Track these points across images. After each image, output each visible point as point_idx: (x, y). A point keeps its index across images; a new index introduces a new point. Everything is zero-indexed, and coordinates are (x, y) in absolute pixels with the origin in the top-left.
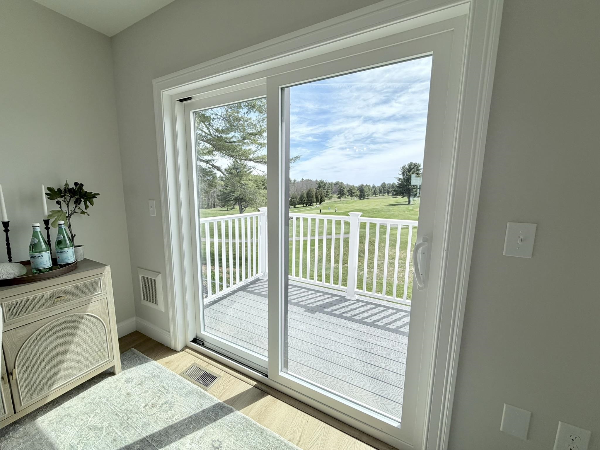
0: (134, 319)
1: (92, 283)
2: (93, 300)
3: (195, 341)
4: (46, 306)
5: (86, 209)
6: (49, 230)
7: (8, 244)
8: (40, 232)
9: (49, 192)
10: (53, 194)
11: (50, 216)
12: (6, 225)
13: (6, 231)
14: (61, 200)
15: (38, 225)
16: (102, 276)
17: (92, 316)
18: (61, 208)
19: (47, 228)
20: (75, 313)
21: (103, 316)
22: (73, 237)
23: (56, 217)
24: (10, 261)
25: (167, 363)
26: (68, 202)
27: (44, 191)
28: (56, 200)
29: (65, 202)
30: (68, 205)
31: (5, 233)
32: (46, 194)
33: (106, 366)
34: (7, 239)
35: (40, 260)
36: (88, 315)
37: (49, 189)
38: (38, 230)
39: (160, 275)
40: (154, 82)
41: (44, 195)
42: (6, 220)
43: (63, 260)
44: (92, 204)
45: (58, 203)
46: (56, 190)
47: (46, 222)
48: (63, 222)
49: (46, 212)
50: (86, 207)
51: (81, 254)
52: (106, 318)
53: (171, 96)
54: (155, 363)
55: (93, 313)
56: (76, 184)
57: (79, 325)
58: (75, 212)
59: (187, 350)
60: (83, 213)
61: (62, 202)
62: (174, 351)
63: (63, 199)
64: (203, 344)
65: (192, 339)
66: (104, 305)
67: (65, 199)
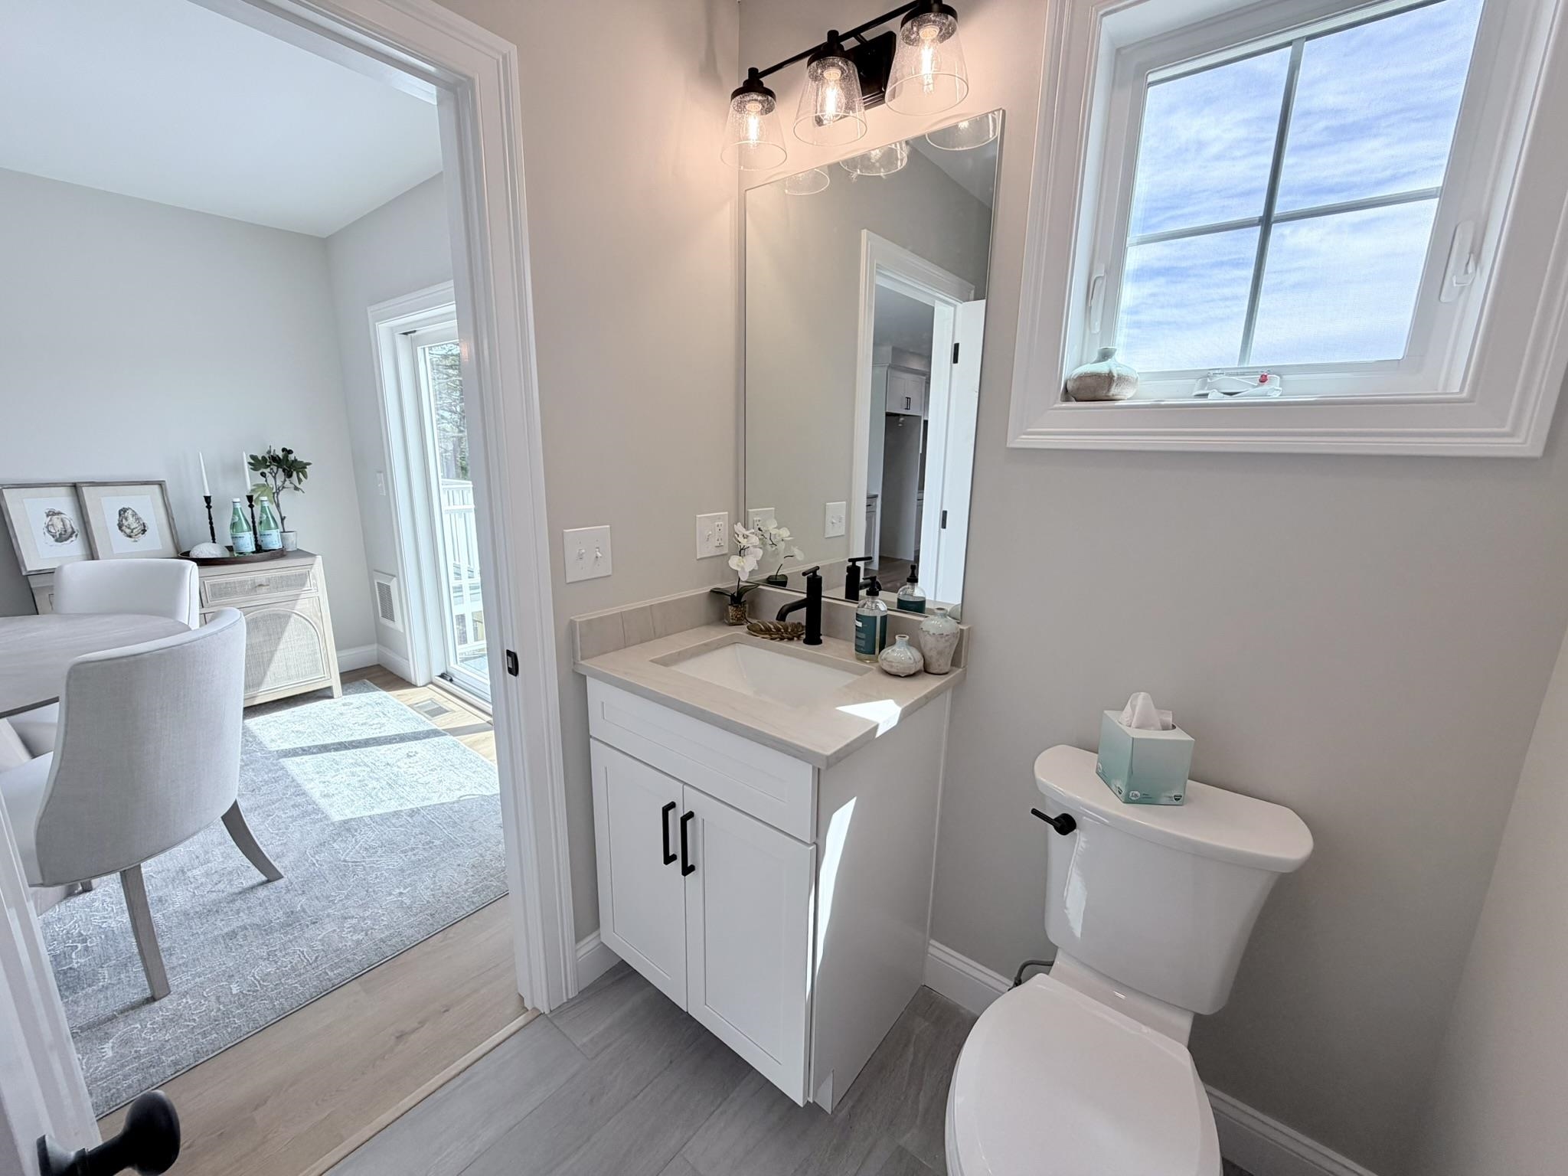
0: (375, 646)
1: (299, 575)
2: (302, 596)
3: (442, 676)
4: (247, 593)
5: (300, 484)
6: (254, 509)
7: (211, 523)
8: (241, 509)
9: (252, 462)
10: (257, 463)
11: (253, 490)
12: (208, 499)
13: (209, 507)
14: (267, 471)
15: (238, 500)
16: (311, 568)
17: (301, 616)
18: (266, 481)
19: (251, 506)
20: (280, 609)
21: (315, 619)
22: (283, 519)
23: (259, 493)
24: (214, 542)
25: (399, 695)
26: (275, 474)
27: (246, 459)
28: (261, 471)
29: (271, 473)
30: (275, 477)
31: (207, 510)
32: (250, 463)
33: (321, 683)
34: (210, 518)
35: (241, 542)
36: (296, 614)
37: (253, 457)
38: (238, 506)
39: (395, 579)
40: (370, 309)
41: (246, 465)
42: (208, 495)
43: (266, 544)
44: (306, 477)
45: (263, 475)
46: (260, 458)
47: (250, 498)
48: (265, 498)
49: (249, 487)
50: (300, 481)
51: (293, 542)
52: (318, 622)
53: (392, 329)
54: (384, 693)
55: (301, 612)
56: (284, 450)
57: (287, 623)
58: (283, 487)
59: (430, 686)
60: (296, 488)
61: (268, 474)
62: (415, 686)
63: (269, 470)
64: (451, 680)
65: (439, 674)
66: (315, 605)
67: (272, 469)
